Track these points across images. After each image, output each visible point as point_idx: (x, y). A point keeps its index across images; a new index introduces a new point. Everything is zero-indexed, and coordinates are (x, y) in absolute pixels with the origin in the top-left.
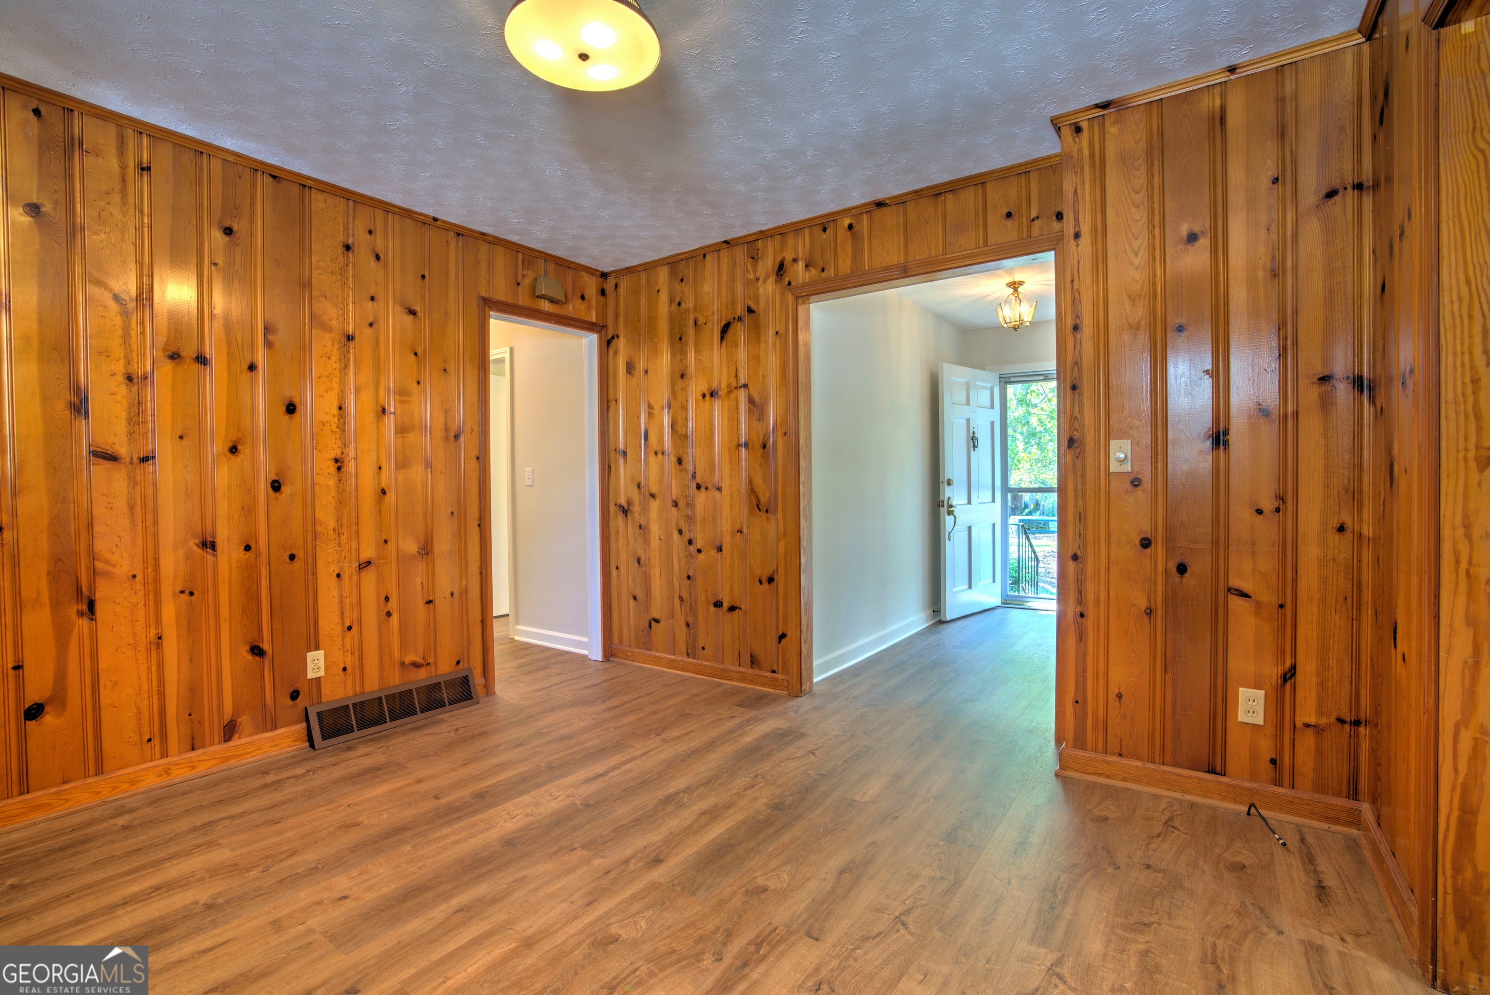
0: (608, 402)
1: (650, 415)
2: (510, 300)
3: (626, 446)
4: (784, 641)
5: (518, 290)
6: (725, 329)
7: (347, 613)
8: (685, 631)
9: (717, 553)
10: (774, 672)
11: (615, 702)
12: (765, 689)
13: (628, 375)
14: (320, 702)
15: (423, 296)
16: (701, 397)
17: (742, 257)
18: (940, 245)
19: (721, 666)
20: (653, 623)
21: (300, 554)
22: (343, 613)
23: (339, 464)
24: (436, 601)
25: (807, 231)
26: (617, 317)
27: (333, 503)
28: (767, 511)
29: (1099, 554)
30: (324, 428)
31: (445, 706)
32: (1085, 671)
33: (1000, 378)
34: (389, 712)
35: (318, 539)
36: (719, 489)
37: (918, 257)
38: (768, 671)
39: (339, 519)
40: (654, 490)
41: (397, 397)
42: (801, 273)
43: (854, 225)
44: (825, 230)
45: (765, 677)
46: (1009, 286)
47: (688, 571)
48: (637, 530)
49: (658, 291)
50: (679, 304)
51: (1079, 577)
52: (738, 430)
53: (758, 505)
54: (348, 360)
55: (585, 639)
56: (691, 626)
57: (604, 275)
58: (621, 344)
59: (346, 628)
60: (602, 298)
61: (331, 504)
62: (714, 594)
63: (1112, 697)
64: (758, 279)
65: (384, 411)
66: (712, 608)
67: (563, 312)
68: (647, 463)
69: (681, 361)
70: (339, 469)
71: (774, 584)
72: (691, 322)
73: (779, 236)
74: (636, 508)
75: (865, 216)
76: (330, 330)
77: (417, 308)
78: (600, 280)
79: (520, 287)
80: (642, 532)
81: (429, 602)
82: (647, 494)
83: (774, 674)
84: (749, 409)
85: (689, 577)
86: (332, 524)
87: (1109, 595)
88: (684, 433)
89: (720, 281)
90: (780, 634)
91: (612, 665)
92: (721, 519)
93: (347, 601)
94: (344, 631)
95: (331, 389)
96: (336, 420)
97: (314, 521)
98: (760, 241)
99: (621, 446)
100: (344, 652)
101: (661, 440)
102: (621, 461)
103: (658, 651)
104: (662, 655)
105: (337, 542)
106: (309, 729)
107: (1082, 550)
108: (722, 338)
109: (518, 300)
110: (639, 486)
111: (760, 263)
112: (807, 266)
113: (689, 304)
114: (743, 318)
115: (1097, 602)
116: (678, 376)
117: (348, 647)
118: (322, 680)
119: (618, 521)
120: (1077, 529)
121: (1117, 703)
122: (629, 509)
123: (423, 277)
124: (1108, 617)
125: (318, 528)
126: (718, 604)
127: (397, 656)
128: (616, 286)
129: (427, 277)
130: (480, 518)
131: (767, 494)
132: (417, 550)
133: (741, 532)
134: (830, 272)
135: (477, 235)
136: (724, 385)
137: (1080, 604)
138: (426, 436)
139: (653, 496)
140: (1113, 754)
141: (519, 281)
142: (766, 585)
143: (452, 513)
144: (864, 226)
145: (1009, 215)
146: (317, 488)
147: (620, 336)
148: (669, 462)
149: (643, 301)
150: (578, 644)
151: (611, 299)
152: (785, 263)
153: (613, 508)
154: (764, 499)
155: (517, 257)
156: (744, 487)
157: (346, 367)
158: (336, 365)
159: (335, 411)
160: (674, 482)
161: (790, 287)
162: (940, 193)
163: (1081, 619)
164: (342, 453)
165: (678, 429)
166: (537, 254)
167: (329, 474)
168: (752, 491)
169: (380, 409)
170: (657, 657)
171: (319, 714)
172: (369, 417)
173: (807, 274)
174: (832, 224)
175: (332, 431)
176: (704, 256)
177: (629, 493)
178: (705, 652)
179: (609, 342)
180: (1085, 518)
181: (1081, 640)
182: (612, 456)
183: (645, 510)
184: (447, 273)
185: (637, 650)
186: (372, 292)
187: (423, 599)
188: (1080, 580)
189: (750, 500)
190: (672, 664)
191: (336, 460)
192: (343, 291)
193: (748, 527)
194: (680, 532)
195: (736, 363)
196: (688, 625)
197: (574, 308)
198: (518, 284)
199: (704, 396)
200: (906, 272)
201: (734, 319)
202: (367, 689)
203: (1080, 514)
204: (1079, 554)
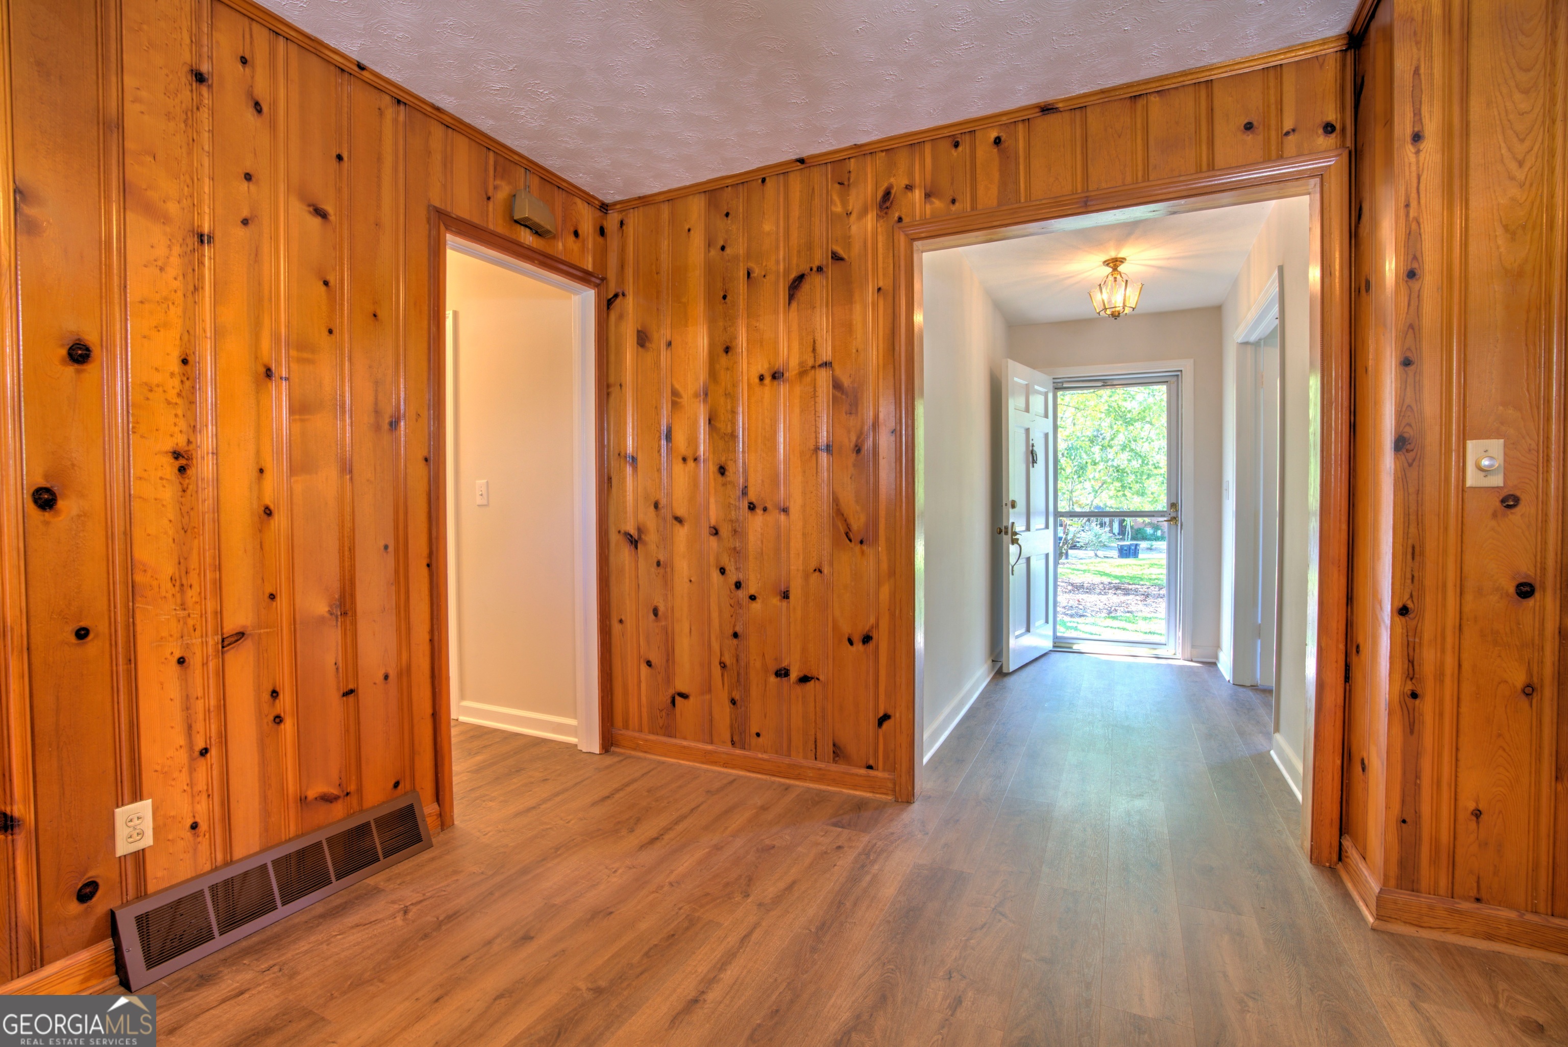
0: (608, 386)
1: (675, 405)
2: (476, 220)
3: (636, 448)
4: (886, 725)
5: (487, 206)
6: (796, 284)
7: (199, 726)
8: (728, 710)
9: (781, 601)
10: (870, 767)
11: (648, 829)
12: (858, 793)
13: (640, 349)
14: (142, 894)
15: (339, 190)
16: (757, 380)
17: (824, 183)
18: (1140, 168)
19: (787, 761)
20: (678, 699)
21: (100, 627)
22: (190, 727)
23: (182, 462)
24: (361, 691)
25: (928, 148)
26: (622, 266)
27: (170, 532)
28: (861, 542)
29: (1444, 606)
30: (150, 395)
31: (378, 860)
32: (1418, 776)
33: (1054, 383)
34: (280, 889)
35: (138, 598)
36: (785, 510)
37: (1104, 185)
38: (860, 767)
39: (182, 561)
40: (681, 511)
41: (293, 353)
42: (918, 205)
43: (1003, 139)
44: (956, 145)
45: (857, 775)
46: (1108, 265)
47: (734, 626)
48: (653, 569)
49: (689, 230)
50: (723, 248)
51: (1411, 639)
52: (816, 427)
53: (847, 534)
54: (201, 278)
55: (573, 722)
56: (738, 703)
57: (604, 207)
58: (629, 305)
59: (197, 754)
60: (600, 240)
61: (166, 533)
62: (776, 659)
63: (1463, 815)
64: (849, 214)
65: (269, 373)
66: (773, 679)
67: (550, 251)
68: (670, 476)
69: (725, 329)
70: (182, 470)
71: (872, 645)
72: (742, 274)
73: (884, 154)
74: (651, 538)
75: (1020, 126)
76: (165, 219)
77: (329, 208)
78: (599, 214)
79: (491, 204)
80: (661, 570)
81: (349, 693)
82: (669, 517)
83: (871, 772)
84: (834, 397)
85: (735, 635)
86: (168, 569)
87: (1460, 666)
88: (729, 430)
89: (787, 217)
90: (881, 714)
91: (616, 759)
92: (789, 553)
93: (200, 706)
94: (192, 759)
95: (166, 325)
96: (176, 382)
97: (130, 565)
98: (852, 160)
99: (630, 449)
100: (193, 796)
101: (693, 441)
102: (629, 470)
103: (685, 738)
104: (693, 744)
105: (179, 601)
106: (118, 950)
107: (1415, 601)
108: (791, 297)
109: (487, 221)
110: (656, 506)
111: (853, 192)
112: (928, 196)
113: (738, 248)
114: (825, 269)
115: (1440, 677)
116: (720, 350)
117: (201, 785)
118: (148, 854)
119: (623, 555)
120: (1409, 570)
121: (1473, 825)
122: (640, 538)
123: (340, 158)
124: (1459, 699)
125: (139, 578)
126: (783, 673)
127: (292, 788)
128: (622, 223)
129: (345, 158)
130: (431, 555)
131: (863, 519)
132: (327, 609)
133: (820, 571)
134: (964, 204)
135: (429, 109)
136: (794, 363)
137: (1411, 679)
138: (343, 420)
139: (679, 520)
140: (1465, 898)
141: (490, 194)
142: (859, 647)
143: (386, 547)
144: (1019, 141)
145: (1249, 127)
146: (136, 505)
147: (626, 293)
148: (706, 471)
149: (665, 244)
150: (559, 728)
151: (614, 242)
152: (893, 192)
153: (614, 537)
154: (858, 522)
155: (487, 157)
156: (825, 508)
157: (196, 289)
158: (176, 284)
159: (175, 365)
160: (712, 500)
161: (900, 225)
162: (1140, 95)
163: (1412, 700)
164: (189, 442)
165: (721, 425)
166: (516, 157)
167: (161, 478)
168: (838, 512)
169: (262, 370)
170: (684, 747)
171: (142, 921)
172: (243, 383)
173: (928, 207)
174: (967, 137)
175: (169, 403)
176: (764, 180)
177: (641, 516)
178: (761, 739)
179: (610, 303)
180: (1422, 553)
181: (1412, 732)
182: (614, 463)
183: (666, 540)
184: (380, 159)
185: (652, 737)
186: (248, 166)
187: (338, 689)
188: (1411, 645)
189: (834, 525)
190: (708, 758)
191: (177, 455)
192: (190, 153)
193: (831, 564)
194: (723, 571)
195: (814, 332)
196: (733, 702)
197: (563, 246)
198: (489, 198)
199: (761, 378)
200: (1086, 205)
201: (811, 269)
202: (239, 852)
203: (1413, 548)
204: (1410, 605)
